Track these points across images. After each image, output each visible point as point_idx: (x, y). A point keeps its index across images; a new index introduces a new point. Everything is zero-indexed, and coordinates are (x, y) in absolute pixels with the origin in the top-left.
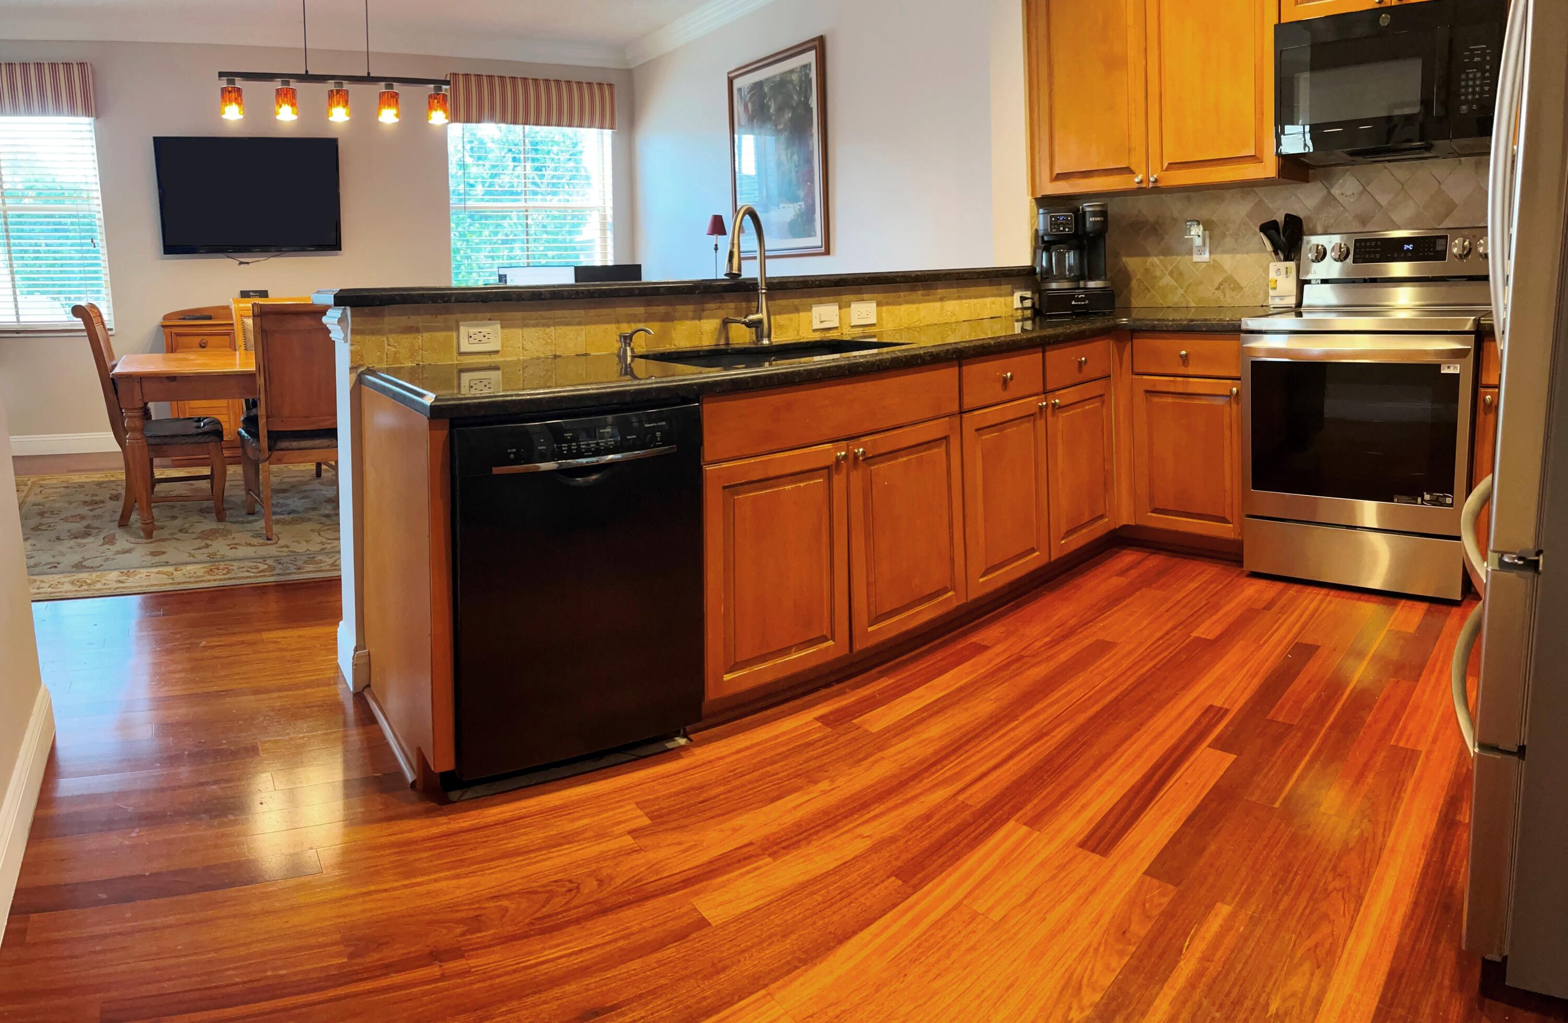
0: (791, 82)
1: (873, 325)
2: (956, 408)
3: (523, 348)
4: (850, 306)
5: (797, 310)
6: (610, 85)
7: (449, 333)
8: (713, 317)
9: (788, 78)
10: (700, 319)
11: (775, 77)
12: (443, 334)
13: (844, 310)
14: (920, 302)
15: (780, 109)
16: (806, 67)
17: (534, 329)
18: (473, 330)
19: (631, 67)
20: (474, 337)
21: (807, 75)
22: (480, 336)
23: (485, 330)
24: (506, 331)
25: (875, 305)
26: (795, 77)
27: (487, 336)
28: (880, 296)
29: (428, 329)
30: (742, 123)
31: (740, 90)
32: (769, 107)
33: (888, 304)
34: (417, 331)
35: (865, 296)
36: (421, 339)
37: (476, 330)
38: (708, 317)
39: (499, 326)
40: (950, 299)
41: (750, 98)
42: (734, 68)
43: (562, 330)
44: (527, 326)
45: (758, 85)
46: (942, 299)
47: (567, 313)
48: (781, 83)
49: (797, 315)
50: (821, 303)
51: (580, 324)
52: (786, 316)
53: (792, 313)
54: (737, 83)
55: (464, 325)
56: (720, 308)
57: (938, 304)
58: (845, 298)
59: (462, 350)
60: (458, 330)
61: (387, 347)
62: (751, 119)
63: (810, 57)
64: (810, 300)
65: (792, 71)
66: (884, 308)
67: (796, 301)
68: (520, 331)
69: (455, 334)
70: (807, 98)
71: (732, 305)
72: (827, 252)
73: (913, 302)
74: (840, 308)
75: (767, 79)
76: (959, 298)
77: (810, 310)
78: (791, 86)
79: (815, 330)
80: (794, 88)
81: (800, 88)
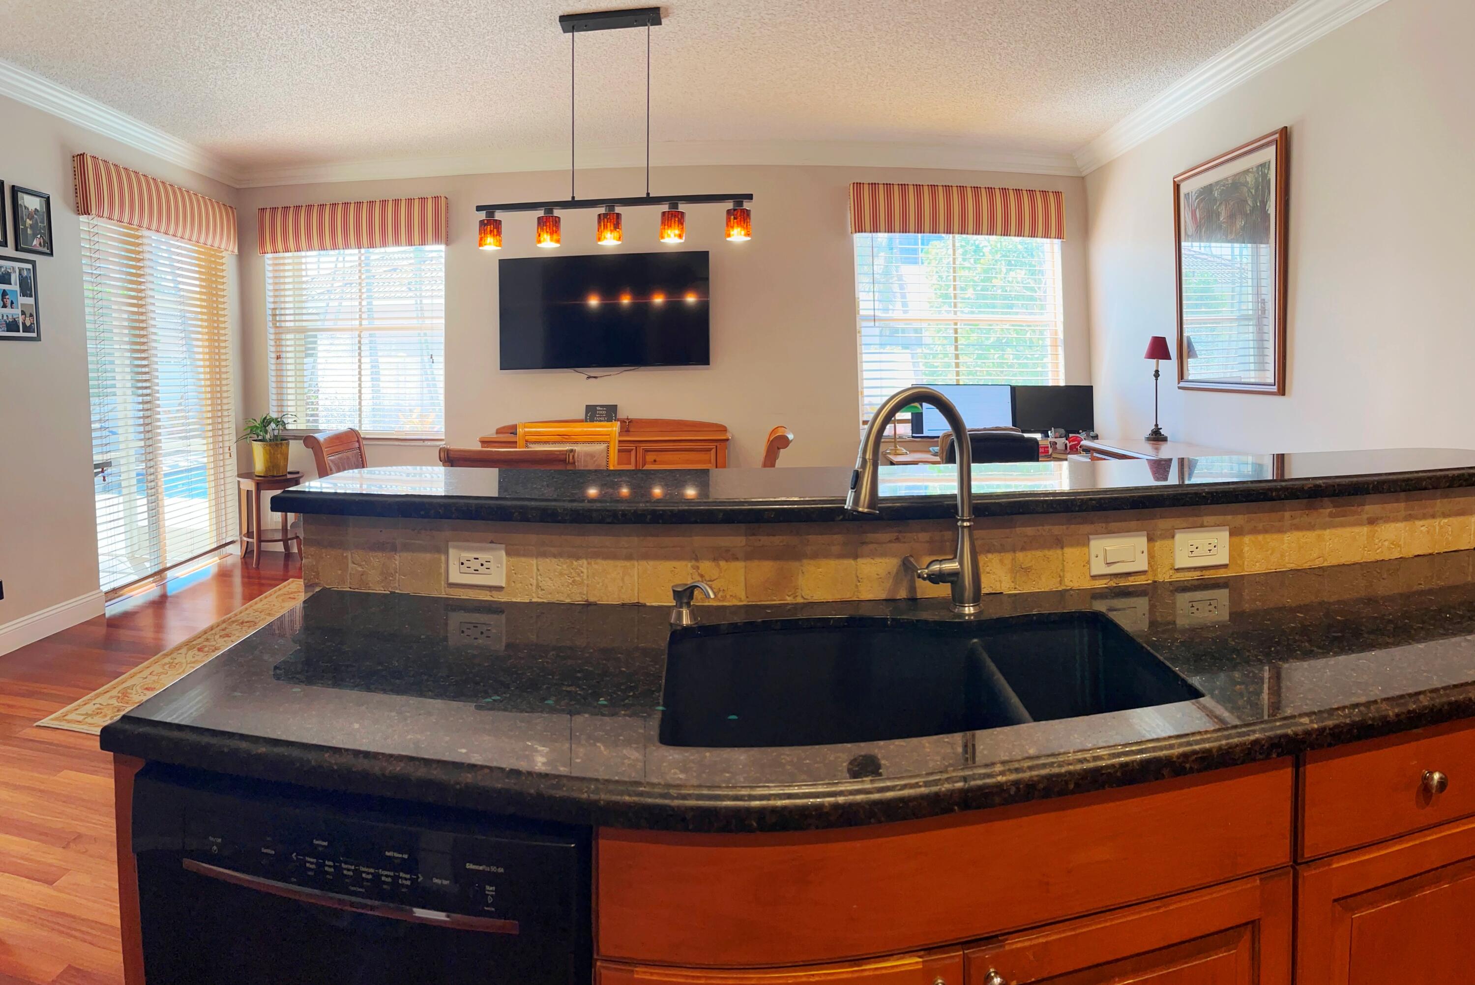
0: (1246, 184)
1: (1225, 566)
2: (1282, 855)
3: (538, 586)
4: (1173, 537)
5: (1059, 543)
6: (1057, 194)
7: (436, 556)
8: (883, 555)
9: (1242, 180)
10: (856, 557)
11: (1226, 179)
12: (428, 556)
13: (1158, 544)
14: (1324, 527)
15: (1232, 217)
16: (1264, 166)
17: (554, 560)
18: (466, 555)
19: (1084, 174)
20: (467, 564)
21: (1265, 176)
22: (476, 565)
23: (483, 556)
24: (514, 560)
25: (1226, 534)
26: (1250, 179)
27: (486, 565)
28: (1240, 520)
29: (406, 548)
30: (1190, 233)
31: (1187, 195)
32: (1218, 215)
33: (1255, 531)
34: (394, 549)
35: (1207, 520)
36: (398, 560)
37: (471, 555)
38: (872, 555)
39: (503, 553)
40: (1387, 520)
41: (1198, 204)
42: (1182, 170)
43: (600, 565)
44: (544, 555)
45: (1208, 190)
46: (1372, 522)
47: (608, 541)
48: (1235, 185)
49: (1059, 552)
50: (1110, 532)
51: (629, 558)
52: (1039, 553)
53: (1050, 548)
54: (1183, 190)
55: (455, 547)
56: (897, 539)
57: (1365, 530)
58: (1163, 524)
59: (451, 580)
60: (447, 553)
61: (351, 565)
62: (1198, 227)
63: (1269, 154)
64: (1086, 528)
65: (1247, 172)
66: (1247, 539)
67: (1057, 530)
68: (534, 562)
69: (443, 558)
70: (1264, 203)
71: (924, 536)
72: (1282, 391)
73: (1311, 527)
74: (1150, 539)
75: (1217, 183)
76: (1409, 518)
77: (1086, 544)
78: (1245, 189)
79: (1094, 577)
80: (1249, 190)
81: (1256, 191)
